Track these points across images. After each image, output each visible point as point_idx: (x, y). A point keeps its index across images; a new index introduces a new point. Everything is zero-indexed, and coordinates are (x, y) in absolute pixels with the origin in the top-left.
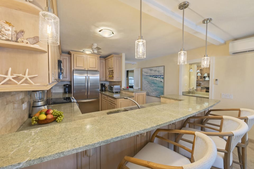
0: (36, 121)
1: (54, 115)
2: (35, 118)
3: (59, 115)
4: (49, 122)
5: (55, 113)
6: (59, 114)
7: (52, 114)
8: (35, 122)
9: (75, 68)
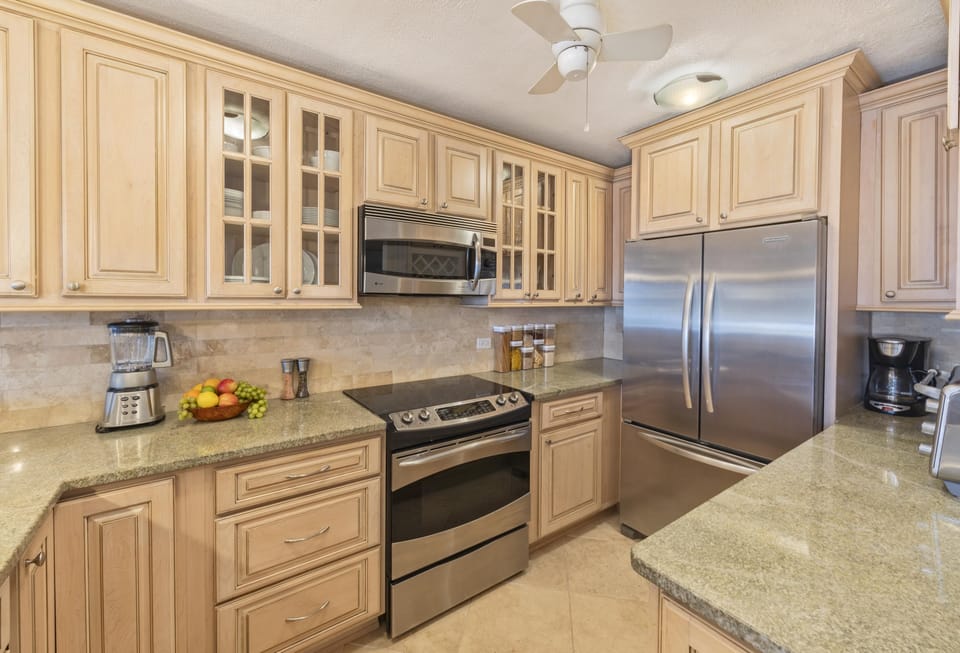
0: (189, 410)
1: (239, 397)
2: (189, 403)
3: (253, 396)
4: (227, 415)
5: (242, 391)
6: (254, 394)
7: (233, 393)
8: (185, 413)
9: (643, 230)
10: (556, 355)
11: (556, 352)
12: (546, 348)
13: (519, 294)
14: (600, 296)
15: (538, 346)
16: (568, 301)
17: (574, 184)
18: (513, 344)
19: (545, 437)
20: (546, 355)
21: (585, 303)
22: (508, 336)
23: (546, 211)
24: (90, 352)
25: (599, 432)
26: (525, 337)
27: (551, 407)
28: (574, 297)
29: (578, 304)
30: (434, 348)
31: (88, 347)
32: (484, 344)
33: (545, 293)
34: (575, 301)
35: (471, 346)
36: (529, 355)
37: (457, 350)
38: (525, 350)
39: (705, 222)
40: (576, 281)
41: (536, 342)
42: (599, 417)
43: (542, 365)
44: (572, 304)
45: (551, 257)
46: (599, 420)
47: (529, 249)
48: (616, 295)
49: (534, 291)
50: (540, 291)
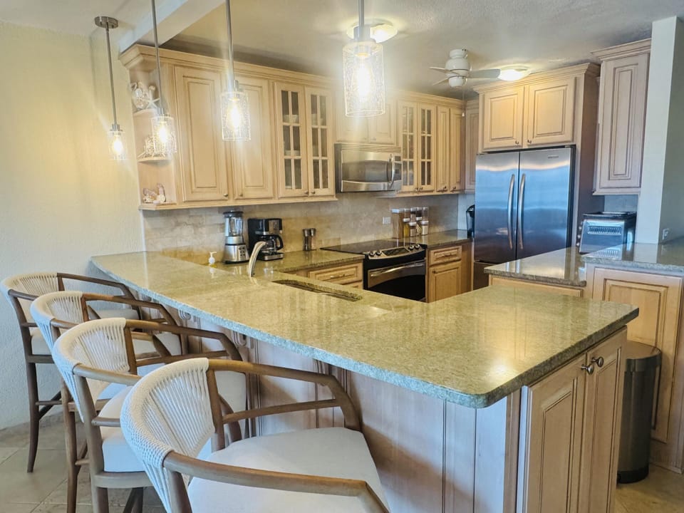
9: (485, 146)
10: (429, 227)
11: (429, 225)
12: (423, 222)
13: (411, 188)
14: (458, 187)
15: (419, 221)
16: (439, 191)
17: (442, 114)
18: (405, 220)
19: (432, 269)
20: (423, 227)
21: (448, 192)
22: (402, 215)
23: (426, 135)
24: (219, 226)
25: (460, 269)
26: (411, 216)
27: (435, 253)
28: (442, 189)
29: (445, 193)
30: (361, 225)
31: (218, 224)
32: (386, 220)
33: (426, 187)
34: (443, 191)
35: (380, 223)
36: (413, 227)
37: (372, 225)
38: (411, 224)
39: (520, 144)
40: (443, 179)
41: (418, 219)
42: (459, 260)
43: (421, 235)
44: (440, 193)
45: (429, 163)
46: (459, 262)
47: (417, 160)
48: (468, 186)
49: (420, 186)
50: (423, 186)
